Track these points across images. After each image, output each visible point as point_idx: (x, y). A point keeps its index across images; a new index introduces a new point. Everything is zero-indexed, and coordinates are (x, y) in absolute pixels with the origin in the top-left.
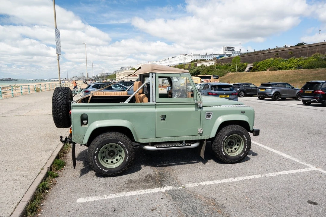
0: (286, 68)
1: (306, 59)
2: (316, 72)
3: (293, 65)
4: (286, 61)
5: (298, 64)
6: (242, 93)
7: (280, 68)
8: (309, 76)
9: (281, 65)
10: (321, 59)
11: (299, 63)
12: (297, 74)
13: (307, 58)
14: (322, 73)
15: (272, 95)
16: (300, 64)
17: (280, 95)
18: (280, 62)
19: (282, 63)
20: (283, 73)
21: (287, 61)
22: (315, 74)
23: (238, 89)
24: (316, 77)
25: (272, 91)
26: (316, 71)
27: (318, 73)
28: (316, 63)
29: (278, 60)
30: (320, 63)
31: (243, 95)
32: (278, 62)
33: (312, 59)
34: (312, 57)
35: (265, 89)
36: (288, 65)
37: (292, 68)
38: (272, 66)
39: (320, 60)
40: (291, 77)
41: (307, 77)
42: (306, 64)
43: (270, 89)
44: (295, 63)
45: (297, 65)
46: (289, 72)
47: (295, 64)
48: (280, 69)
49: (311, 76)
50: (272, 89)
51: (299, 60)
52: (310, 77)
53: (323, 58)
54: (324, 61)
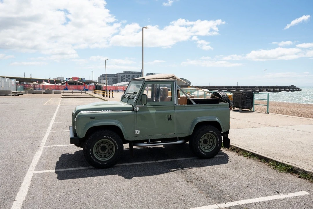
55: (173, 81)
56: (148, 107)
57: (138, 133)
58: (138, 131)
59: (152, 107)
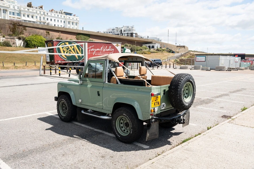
55: (105, 60)
56: (87, 82)
57: (80, 102)
58: (80, 100)
59: (90, 82)
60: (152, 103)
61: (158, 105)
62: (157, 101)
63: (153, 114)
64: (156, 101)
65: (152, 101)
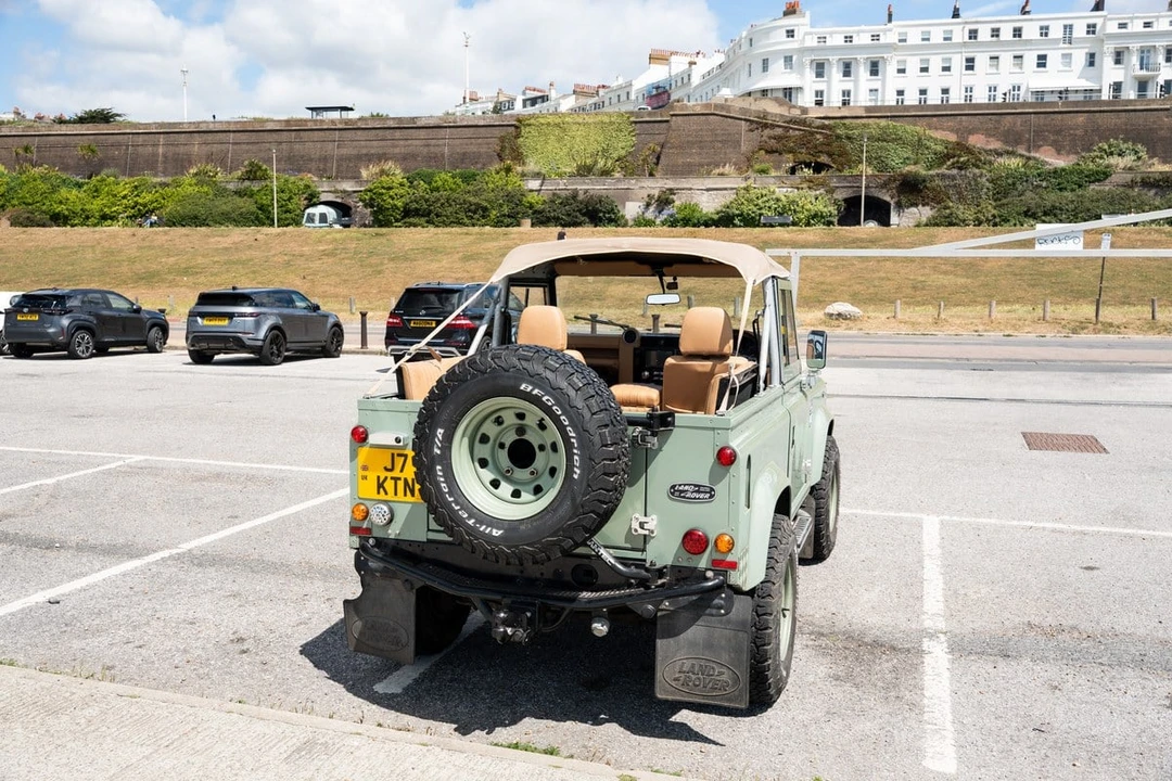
0: (86, 219)
1: (167, 185)
2: (226, 242)
3: (114, 204)
4: (79, 186)
5: (136, 203)
6: (83, 338)
7: (58, 214)
8: (203, 256)
9: (61, 203)
10: (225, 189)
11: (140, 201)
12: (151, 248)
13: (168, 180)
14: (250, 247)
15: (260, 343)
16: (145, 205)
17: (285, 338)
18: (54, 189)
19: (64, 192)
20: (84, 238)
21: (85, 188)
22: (226, 249)
23: (65, 322)
24: (234, 263)
25: (258, 325)
26: (222, 236)
27: (237, 247)
28: (208, 202)
29: (44, 178)
30: (224, 207)
31: (87, 348)
32: (43, 187)
33: (188, 185)
34: (187, 179)
35: (231, 316)
36: (95, 206)
37: (112, 218)
38: (15, 202)
39: (221, 192)
40: (132, 261)
41: (200, 260)
42: (170, 207)
43: (251, 315)
44: (124, 197)
45: (133, 208)
46: (114, 236)
47: (125, 201)
48: (58, 219)
49: (216, 259)
50: (258, 315)
51: (136, 187)
52: (215, 263)
53: (231, 186)
54: (237, 199)
60: (365, 478)
61: (409, 498)
62: (396, 473)
63: (369, 530)
64: (386, 469)
65: (365, 468)
